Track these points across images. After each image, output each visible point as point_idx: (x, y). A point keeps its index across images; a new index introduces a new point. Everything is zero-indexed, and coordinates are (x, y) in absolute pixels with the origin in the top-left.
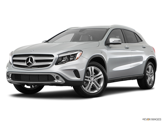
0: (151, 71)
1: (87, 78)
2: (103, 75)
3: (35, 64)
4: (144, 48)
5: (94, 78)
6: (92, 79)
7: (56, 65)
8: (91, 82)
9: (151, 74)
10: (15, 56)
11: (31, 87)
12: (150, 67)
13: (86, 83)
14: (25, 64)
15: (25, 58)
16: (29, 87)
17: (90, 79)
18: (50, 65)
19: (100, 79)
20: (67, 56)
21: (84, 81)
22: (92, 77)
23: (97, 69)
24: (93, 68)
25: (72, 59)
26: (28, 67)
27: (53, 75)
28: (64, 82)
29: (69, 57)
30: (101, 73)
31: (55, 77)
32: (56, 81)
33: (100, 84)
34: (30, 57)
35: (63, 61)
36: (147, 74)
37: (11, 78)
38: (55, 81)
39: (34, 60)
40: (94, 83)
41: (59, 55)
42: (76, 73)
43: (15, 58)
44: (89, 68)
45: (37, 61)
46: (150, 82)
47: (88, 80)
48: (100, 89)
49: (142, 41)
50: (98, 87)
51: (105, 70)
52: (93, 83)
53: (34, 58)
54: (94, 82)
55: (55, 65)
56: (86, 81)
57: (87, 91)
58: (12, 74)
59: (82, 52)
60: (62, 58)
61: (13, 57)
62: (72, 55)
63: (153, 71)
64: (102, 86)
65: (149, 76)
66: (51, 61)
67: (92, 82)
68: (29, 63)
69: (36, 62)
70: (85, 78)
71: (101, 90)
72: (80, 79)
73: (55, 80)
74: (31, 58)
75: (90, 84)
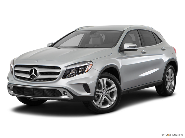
0: (172, 75)
1: (98, 92)
2: (116, 87)
3: (40, 77)
4: (164, 50)
5: (107, 91)
7: (63, 78)
8: (103, 96)
9: (171, 79)
10: (17, 66)
12: (170, 71)
13: (97, 97)
14: (28, 76)
15: (28, 70)
17: (101, 92)
18: (56, 78)
19: (113, 92)
20: (76, 68)
21: (95, 94)
22: (104, 90)
23: (110, 81)
24: (105, 80)
25: (81, 71)
27: (60, 90)
28: (72, 97)
29: (77, 69)
30: (114, 85)
31: (62, 93)
32: (63, 97)
33: (112, 97)
34: (34, 68)
35: (71, 73)
36: (166, 80)
37: (13, 90)
39: (38, 72)
40: (106, 97)
41: (66, 67)
42: (86, 87)
43: (17, 69)
44: (101, 80)
46: (170, 88)
47: (100, 94)
48: (113, 103)
49: (162, 42)
50: (111, 101)
51: (119, 81)
52: (105, 97)
53: (38, 70)
54: (106, 95)
55: (62, 79)
56: (97, 95)
57: (98, 106)
58: (14, 87)
59: (92, 63)
60: (70, 70)
61: (14, 68)
63: (173, 75)
64: (115, 100)
65: (168, 81)
66: (58, 73)
67: (104, 96)
69: (41, 74)
70: (96, 91)
71: (114, 104)
72: (90, 94)
73: (62, 95)
74: (35, 70)
75: (102, 98)
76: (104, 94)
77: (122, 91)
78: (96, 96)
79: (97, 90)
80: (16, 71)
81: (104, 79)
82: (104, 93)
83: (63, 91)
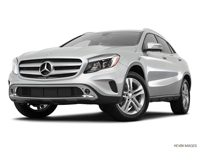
2: (143, 90)
3: (54, 72)
5: (133, 94)
6: (130, 95)
7: (84, 73)
8: (129, 100)
9: (186, 95)
10: (22, 62)
11: (38, 108)
14: (39, 73)
15: (39, 65)
16: (35, 108)
17: (127, 95)
18: (76, 73)
19: (140, 96)
22: (130, 92)
23: (136, 82)
26: (43, 77)
28: (96, 97)
29: (101, 62)
30: (141, 87)
32: (85, 96)
33: (139, 102)
34: (46, 62)
35: (93, 68)
36: (183, 95)
37: (16, 93)
38: (83, 96)
39: (52, 67)
40: (132, 101)
41: (89, 59)
42: (113, 85)
44: (127, 80)
45: (56, 68)
46: (185, 105)
47: (125, 97)
48: (140, 109)
50: (138, 106)
54: (132, 99)
57: (124, 112)
58: (18, 88)
60: (92, 64)
61: (19, 65)
62: (106, 60)
63: (187, 91)
64: (142, 106)
66: (78, 67)
68: (45, 71)
69: (55, 70)
71: (142, 111)
72: (117, 94)
73: (83, 94)
74: (48, 64)
75: (128, 103)
76: (130, 97)
80: (21, 69)
81: (130, 78)
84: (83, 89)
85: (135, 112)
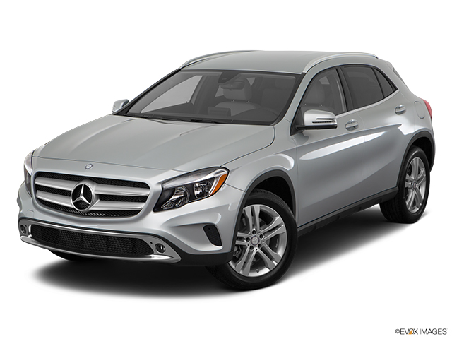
0: (419, 171)
1: (241, 239)
2: (283, 225)
3: (98, 205)
5: (261, 236)
6: (256, 238)
7: (154, 211)
8: (251, 248)
9: (419, 181)
10: (40, 174)
12: (416, 162)
13: (238, 250)
14: (69, 203)
15: (70, 187)
17: (248, 239)
18: (140, 210)
19: (277, 236)
20: (185, 185)
21: (234, 245)
22: (254, 232)
23: (269, 210)
24: (257, 208)
25: (198, 192)
27: (147, 240)
28: (178, 258)
29: (191, 187)
30: (278, 219)
31: (153, 247)
32: (156, 257)
33: (275, 250)
34: (83, 183)
36: (407, 185)
37: (31, 233)
38: (152, 257)
40: (259, 250)
43: (40, 182)
44: (248, 209)
45: (103, 198)
46: (414, 203)
47: (244, 243)
48: (276, 264)
49: (396, 89)
50: (271, 258)
51: (292, 210)
52: (256, 250)
53: (94, 189)
54: (259, 246)
55: (152, 212)
56: (237, 246)
57: (241, 273)
58: (34, 227)
59: (226, 172)
61: (35, 178)
63: (423, 170)
64: (281, 256)
65: (411, 188)
67: (255, 248)
69: (100, 200)
70: (236, 238)
71: (279, 267)
72: (221, 248)
74: (86, 188)
75: (250, 253)
76: (254, 243)
77: (299, 230)
78: (236, 249)
79: (239, 234)
80: (38, 188)
81: (254, 206)
82: (255, 240)
83: (154, 244)
84: (153, 242)
85: (265, 271)
